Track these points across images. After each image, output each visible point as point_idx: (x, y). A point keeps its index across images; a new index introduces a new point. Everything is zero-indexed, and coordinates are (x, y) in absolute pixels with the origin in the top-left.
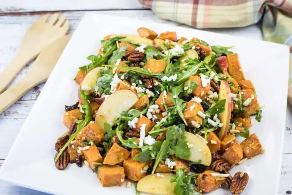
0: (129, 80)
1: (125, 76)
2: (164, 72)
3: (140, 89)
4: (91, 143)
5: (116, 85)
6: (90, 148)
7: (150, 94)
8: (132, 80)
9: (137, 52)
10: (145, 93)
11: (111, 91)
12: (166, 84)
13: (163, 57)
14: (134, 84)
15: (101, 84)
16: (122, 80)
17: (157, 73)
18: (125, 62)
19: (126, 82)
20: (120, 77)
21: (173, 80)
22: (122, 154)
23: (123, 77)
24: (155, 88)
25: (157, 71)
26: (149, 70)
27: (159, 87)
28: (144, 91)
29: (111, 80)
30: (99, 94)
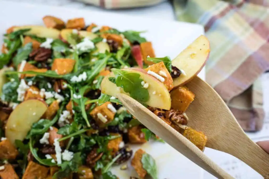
0: (37, 86)
1: (33, 81)
2: (72, 72)
3: (49, 95)
4: (6, 162)
5: (23, 92)
6: (5, 168)
7: (60, 98)
8: (41, 85)
9: (44, 49)
10: (54, 98)
11: (19, 99)
12: (76, 85)
13: (71, 53)
14: (43, 90)
15: (7, 91)
16: (30, 86)
17: (65, 74)
18: (30, 62)
19: (35, 89)
20: (27, 83)
21: (82, 80)
22: (40, 172)
23: (30, 83)
24: (64, 92)
25: (65, 71)
26: (56, 71)
27: (68, 90)
28: (53, 96)
29: (17, 87)
30: (6, 103)
